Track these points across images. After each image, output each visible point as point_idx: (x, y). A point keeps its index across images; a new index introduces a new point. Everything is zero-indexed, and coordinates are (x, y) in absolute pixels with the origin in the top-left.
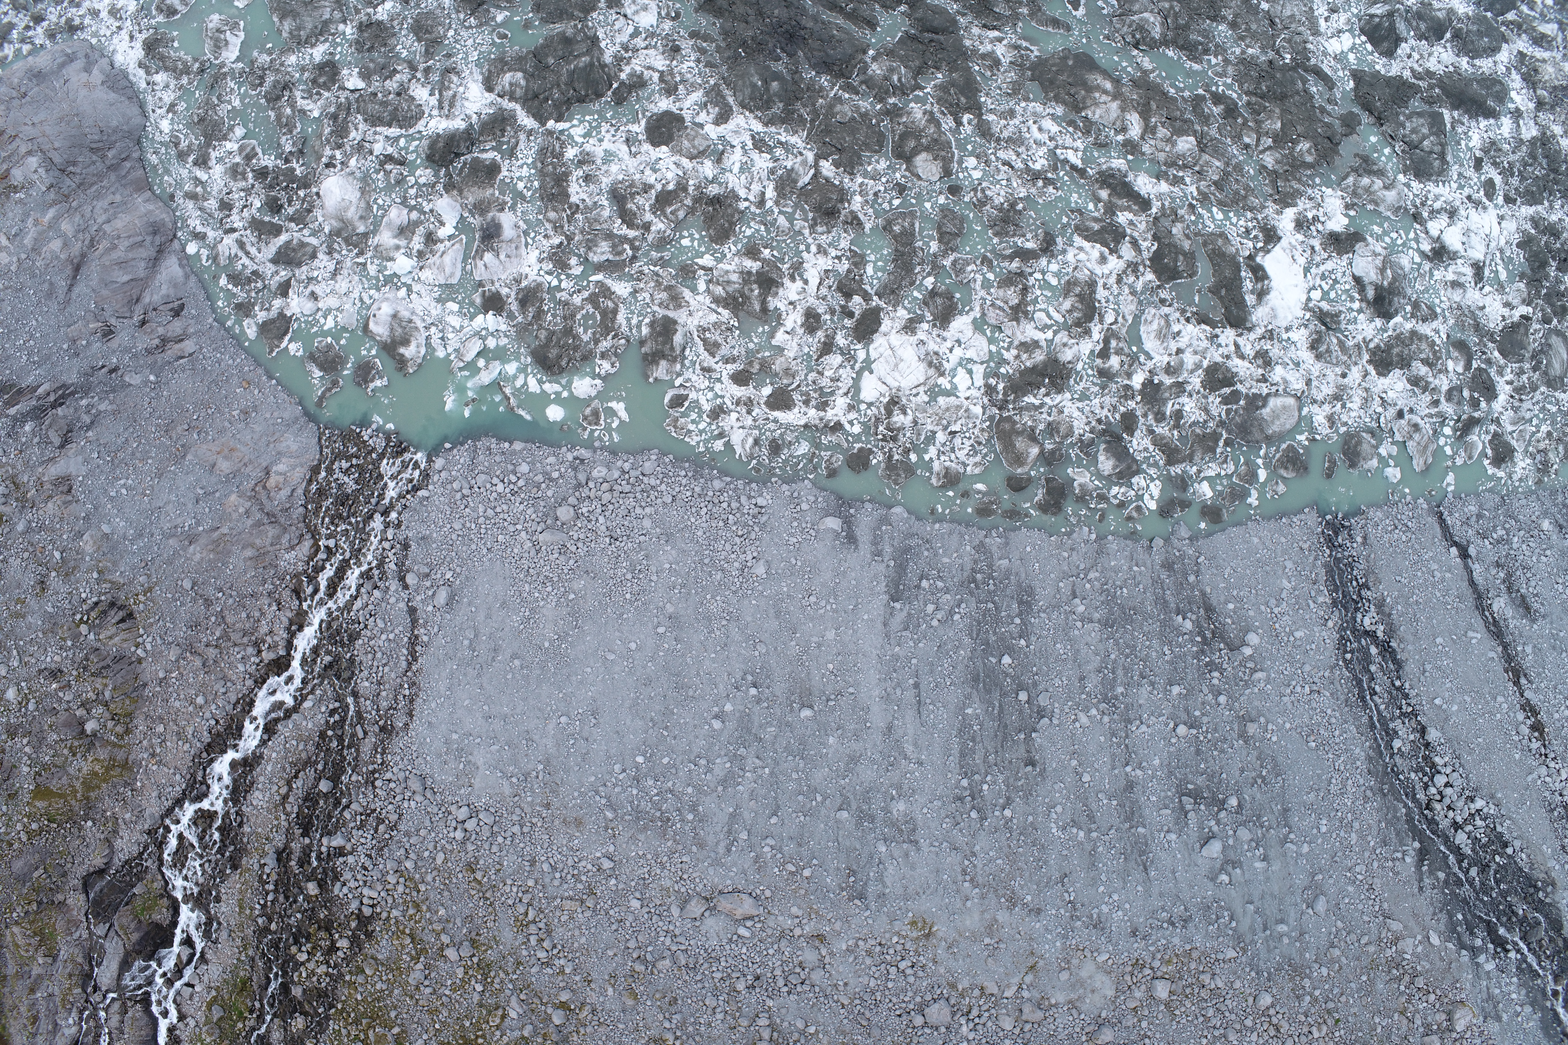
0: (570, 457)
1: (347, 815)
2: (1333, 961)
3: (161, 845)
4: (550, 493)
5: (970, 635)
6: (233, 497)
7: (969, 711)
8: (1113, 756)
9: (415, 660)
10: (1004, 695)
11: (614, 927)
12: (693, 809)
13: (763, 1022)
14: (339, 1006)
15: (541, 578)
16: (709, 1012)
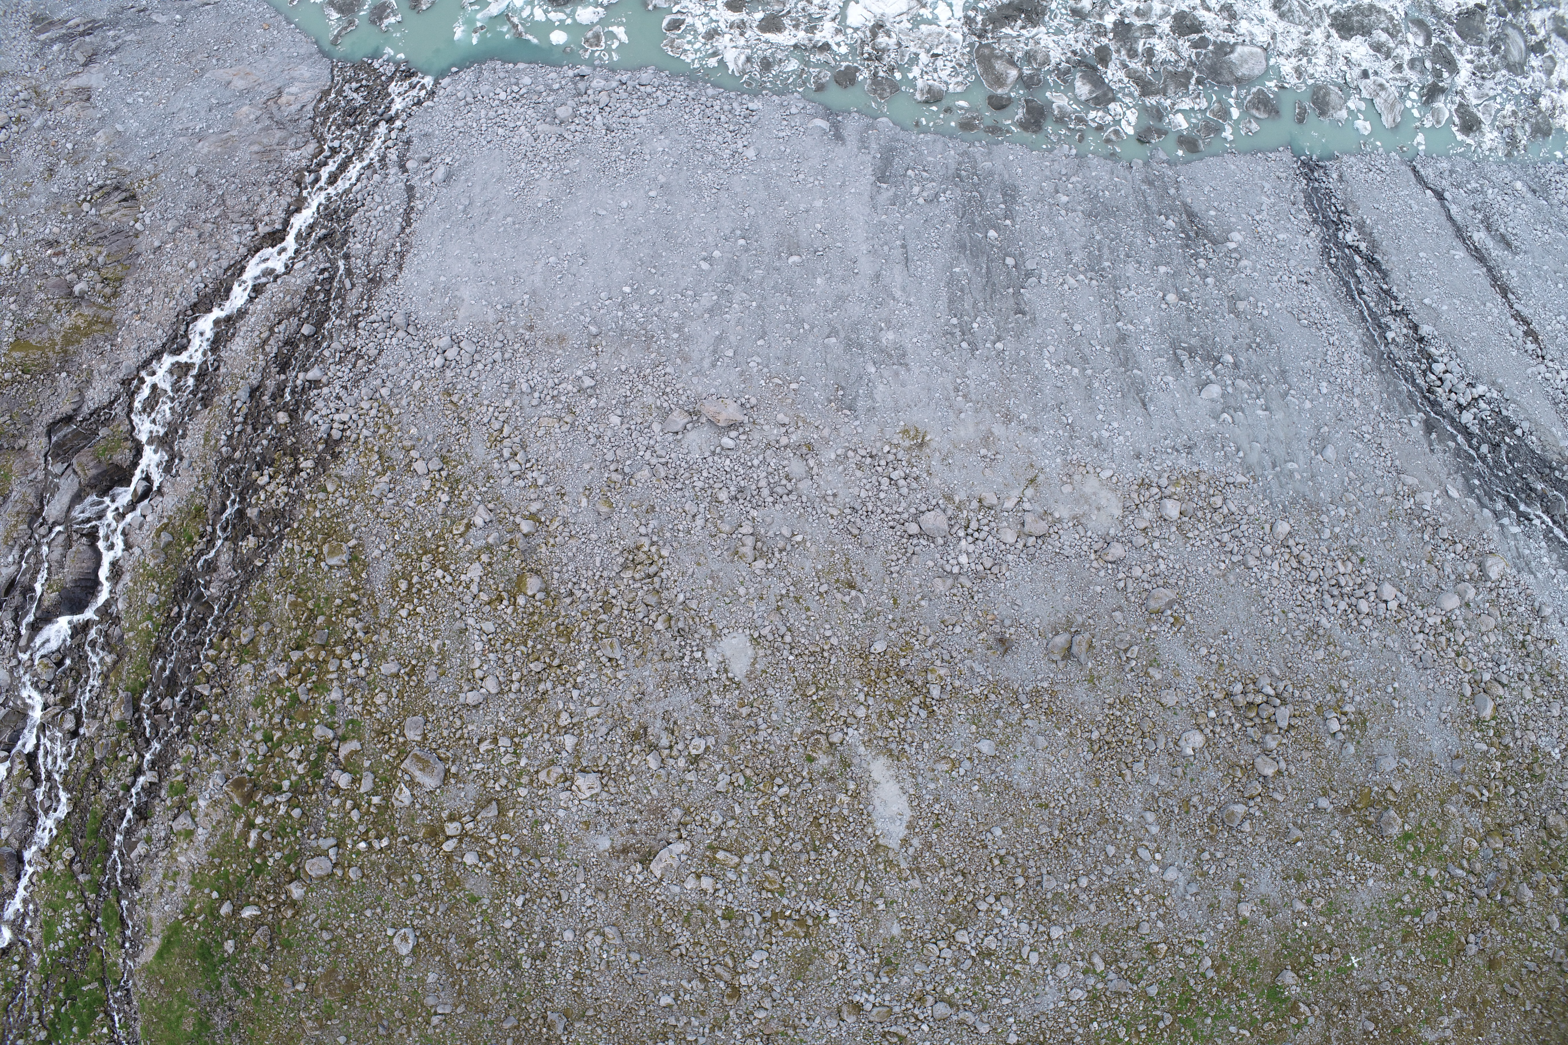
0: (571, 73)
1: (326, 353)
2: (1349, 505)
3: (132, 395)
4: (550, 99)
5: (956, 213)
6: (245, 109)
7: (957, 270)
8: (1104, 315)
9: (409, 224)
10: (990, 260)
11: (592, 441)
12: (679, 329)
13: (747, 529)
14: (295, 525)
15: (538, 159)
16: (689, 517)
